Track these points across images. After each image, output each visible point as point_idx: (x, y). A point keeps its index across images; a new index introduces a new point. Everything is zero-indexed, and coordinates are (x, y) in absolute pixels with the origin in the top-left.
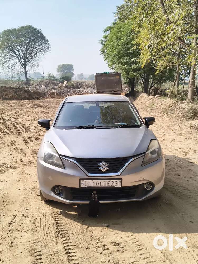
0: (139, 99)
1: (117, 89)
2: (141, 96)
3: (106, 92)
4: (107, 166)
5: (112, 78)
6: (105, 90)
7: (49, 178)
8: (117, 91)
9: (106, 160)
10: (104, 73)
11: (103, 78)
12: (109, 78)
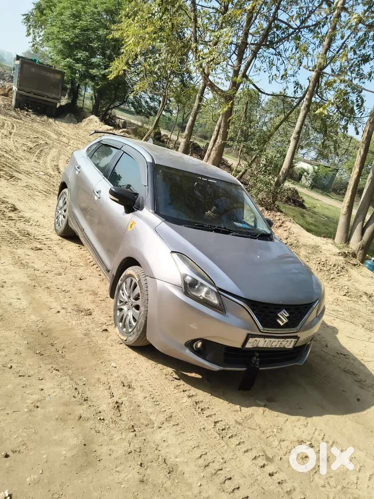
0: (86, 123)
1: (54, 96)
2: (89, 119)
3: (34, 94)
4: (287, 317)
5: (48, 74)
6: (34, 91)
7: (190, 325)
8: (52, 98)
9: (288, 307)
10: (31, 60)
11: (33, 70)
12: (44, 73)
